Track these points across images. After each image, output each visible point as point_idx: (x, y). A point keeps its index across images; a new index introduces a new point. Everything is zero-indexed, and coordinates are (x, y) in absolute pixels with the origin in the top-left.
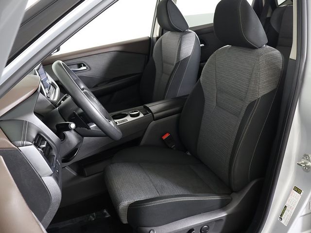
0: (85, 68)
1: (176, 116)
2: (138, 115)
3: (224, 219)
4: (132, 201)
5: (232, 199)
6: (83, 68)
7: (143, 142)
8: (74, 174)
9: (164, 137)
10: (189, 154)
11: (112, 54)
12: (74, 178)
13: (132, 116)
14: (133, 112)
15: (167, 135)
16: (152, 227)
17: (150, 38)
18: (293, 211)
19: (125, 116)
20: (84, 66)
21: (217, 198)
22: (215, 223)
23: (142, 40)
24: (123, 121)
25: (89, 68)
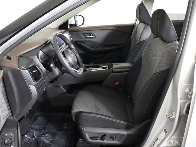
0: (93, 36)
1: (126, 73)
2: (106, 68)
3: (125, 135)
4: (79, 110)
5: (134, 126)
6: (92, 36)
7: (104, 83)
8: (65, 91)
9: (116, 84)
10: (129, 96)
11: (109, 31)
12: (64, 93)
13: (103, 68)
14: (104, 66)
15: (118, 83)
16: (84, 126)
17: (134, 25)
18: (160, 142)
19: (99, 67)
20: (93, 35)
21: (124, 123)
22: (120, 135)
23: (130, 25)
24: (96, 69)
25: (95, 37)
